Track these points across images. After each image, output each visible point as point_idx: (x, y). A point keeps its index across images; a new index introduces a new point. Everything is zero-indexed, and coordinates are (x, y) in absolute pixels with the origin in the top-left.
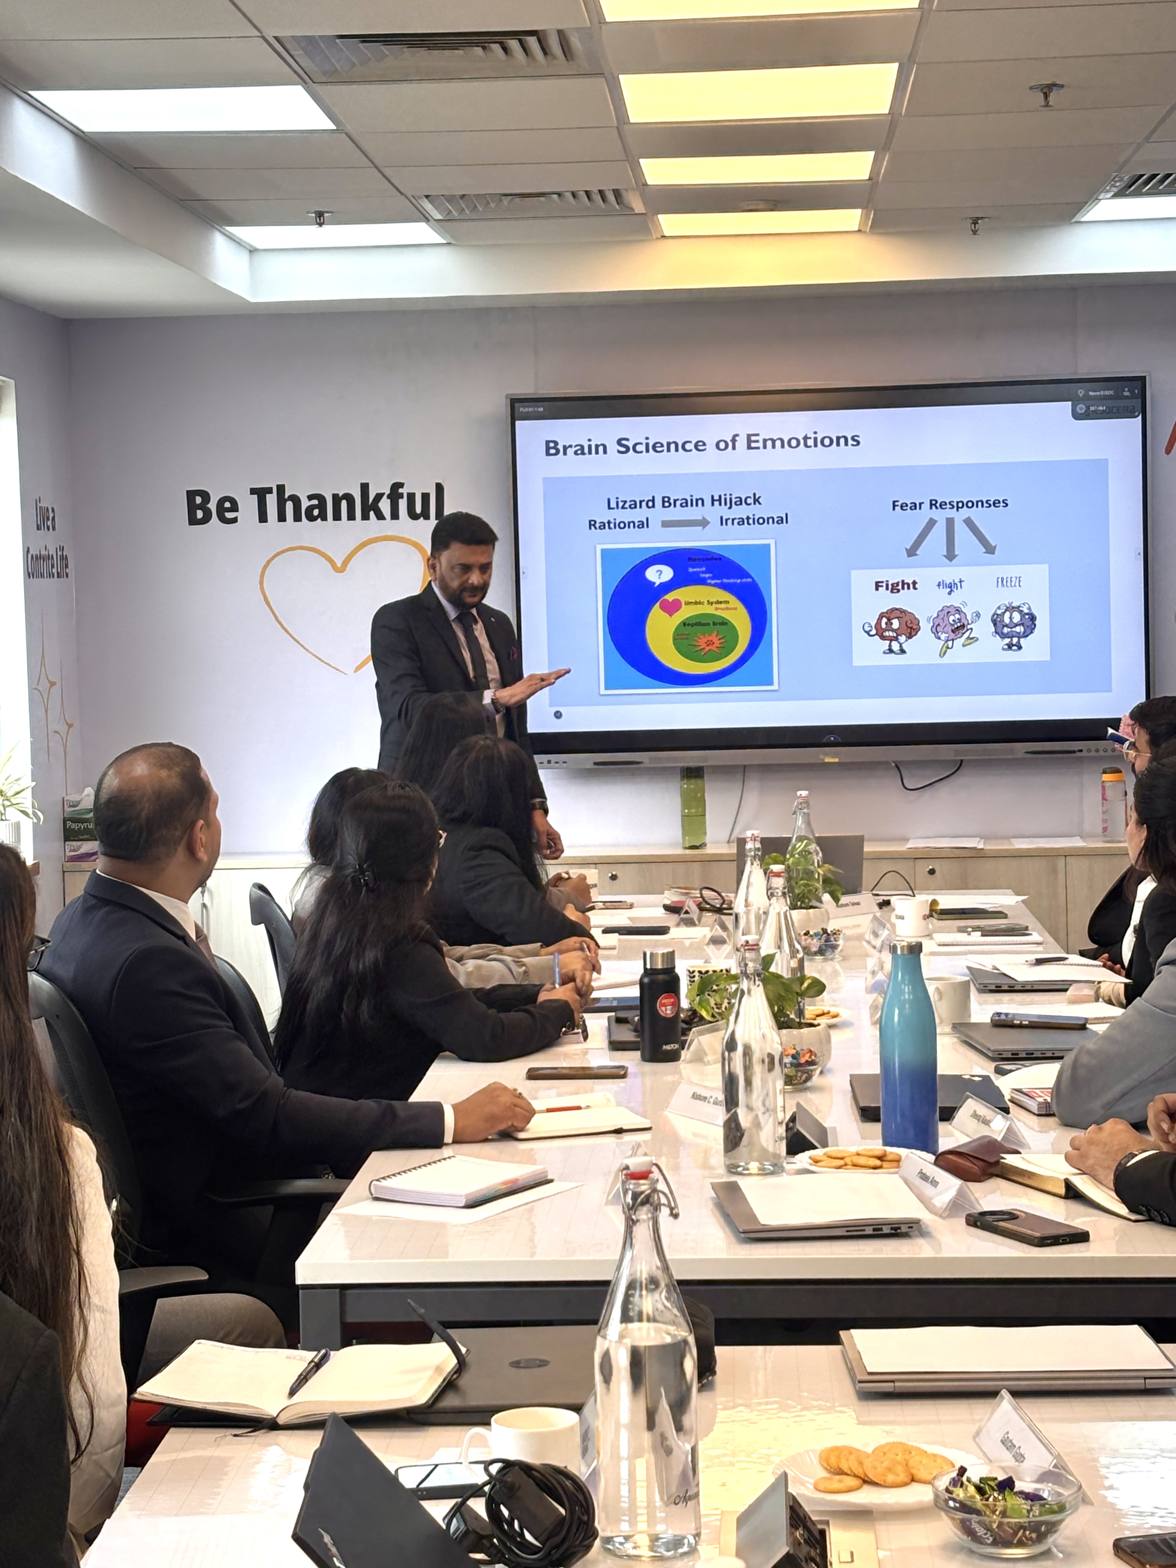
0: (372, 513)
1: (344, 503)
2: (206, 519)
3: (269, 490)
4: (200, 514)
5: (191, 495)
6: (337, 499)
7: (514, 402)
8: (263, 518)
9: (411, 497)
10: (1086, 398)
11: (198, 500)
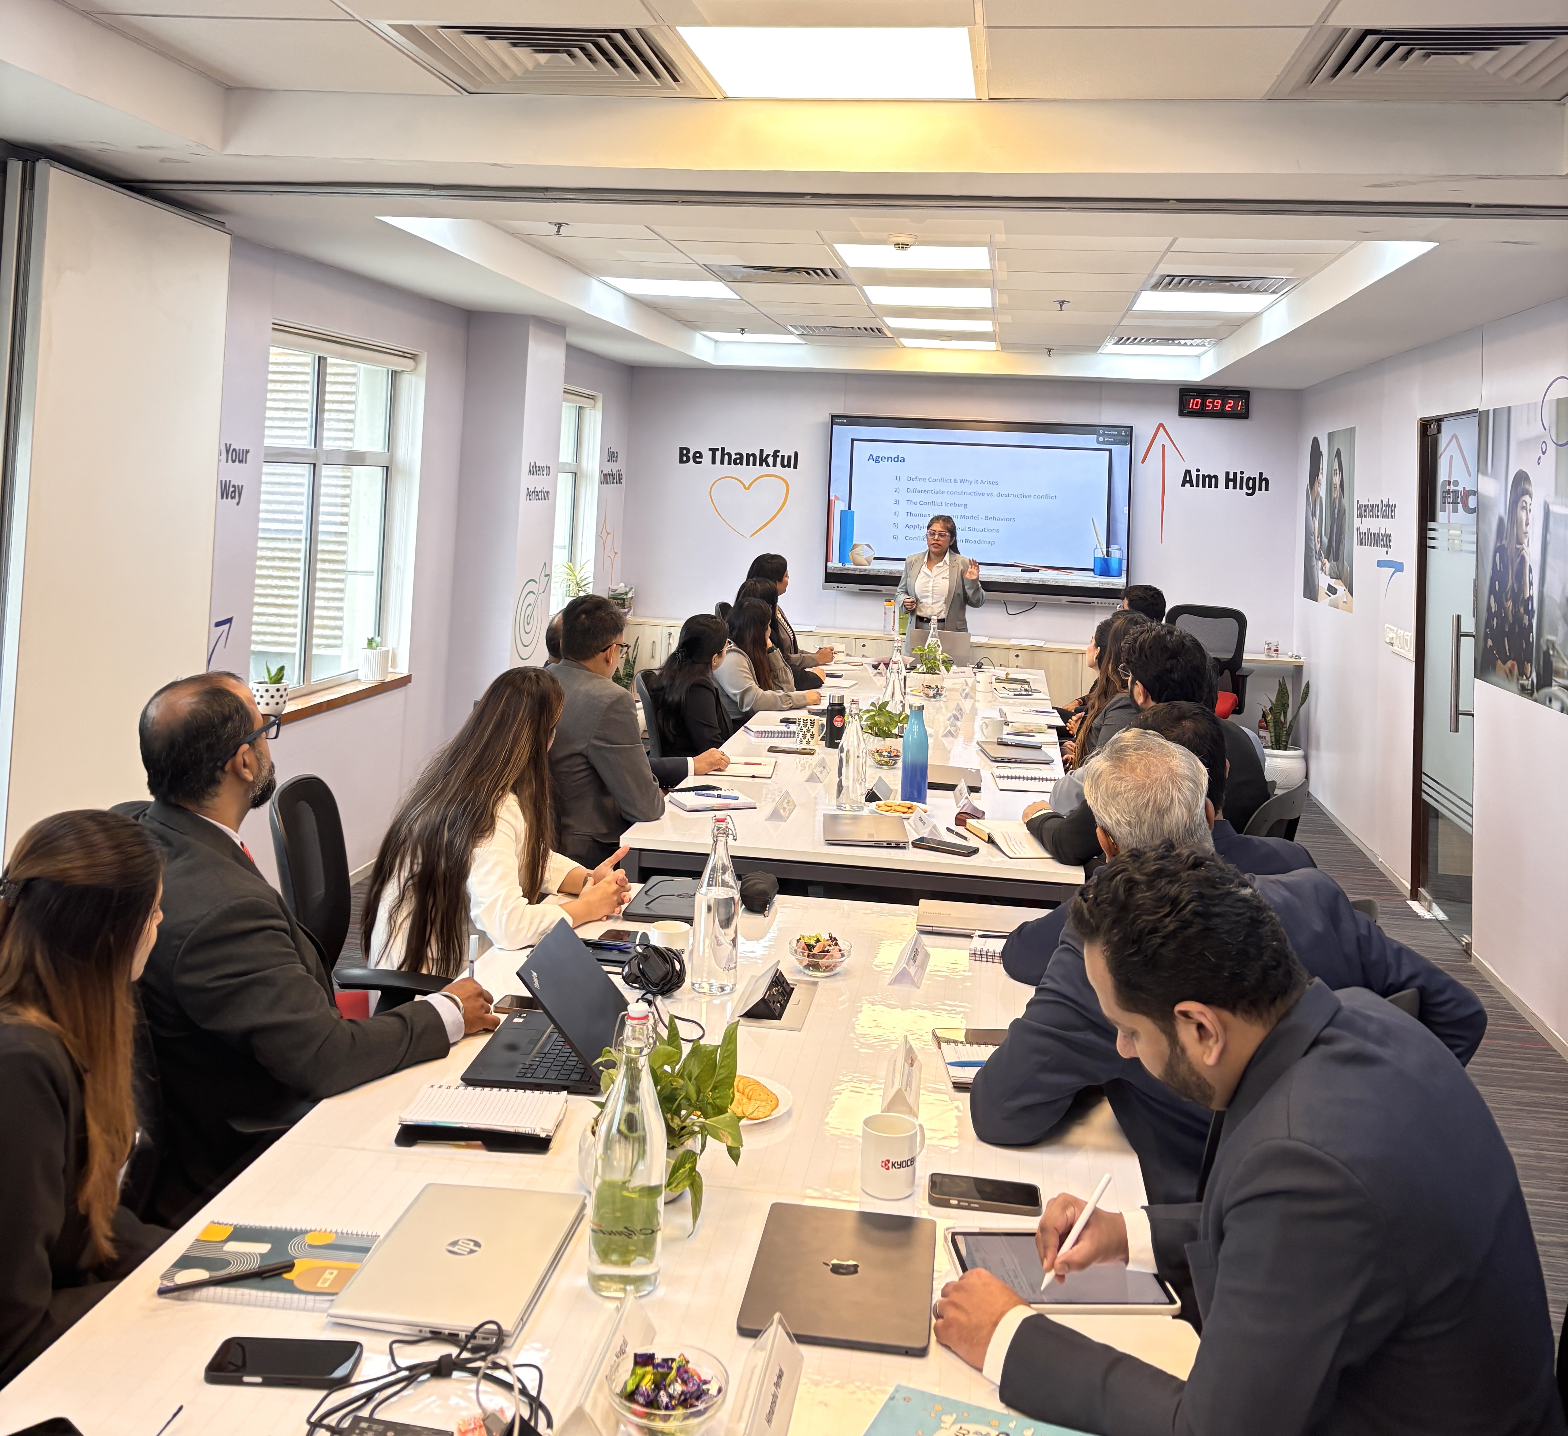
0: (764, 463)
1: (751, 458)
2: (688, 461)
3: (718, 450)
4: (685, 458)
5: (681, 449)
6: (748, 455)
7: (833, 417)
8: (714, 462)
9: (783, 457)
10: (1104, 435)
11: (685, 452)
